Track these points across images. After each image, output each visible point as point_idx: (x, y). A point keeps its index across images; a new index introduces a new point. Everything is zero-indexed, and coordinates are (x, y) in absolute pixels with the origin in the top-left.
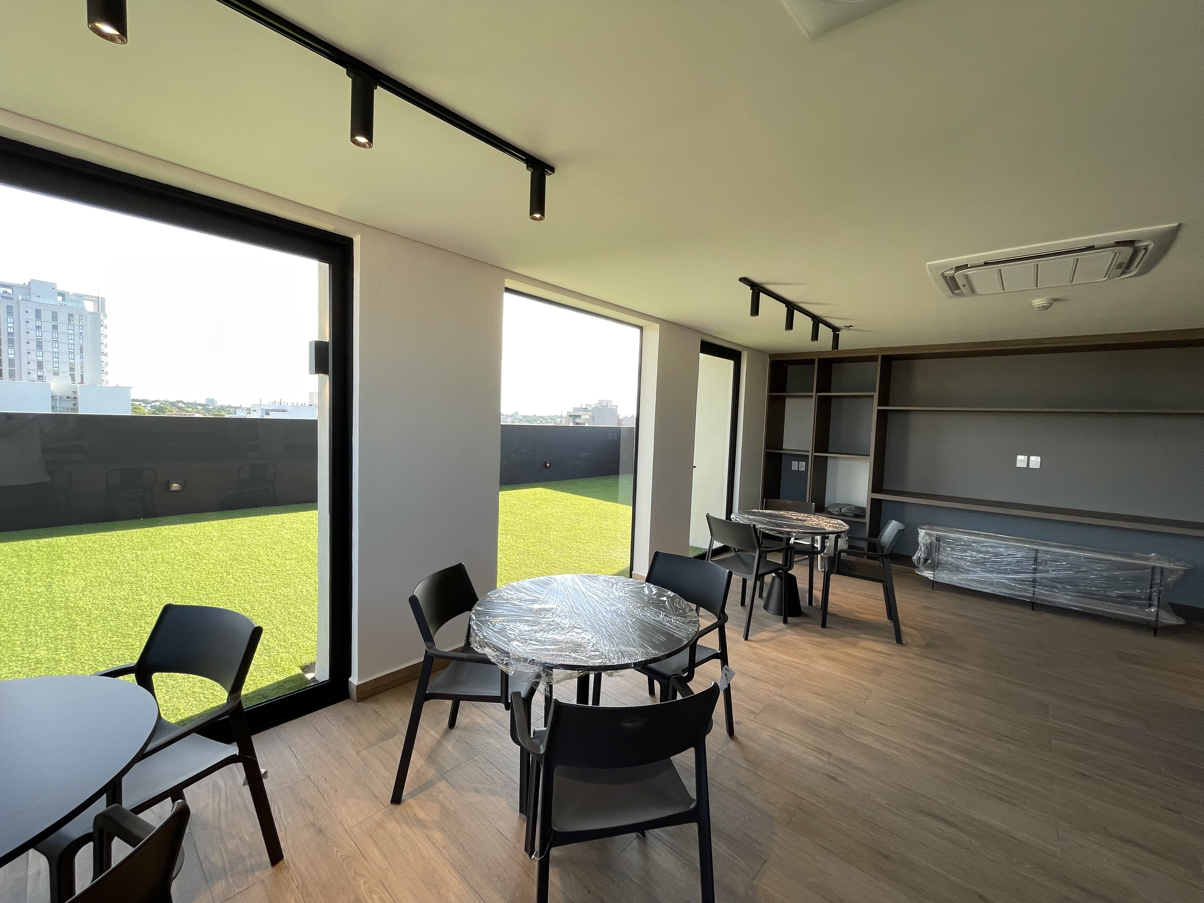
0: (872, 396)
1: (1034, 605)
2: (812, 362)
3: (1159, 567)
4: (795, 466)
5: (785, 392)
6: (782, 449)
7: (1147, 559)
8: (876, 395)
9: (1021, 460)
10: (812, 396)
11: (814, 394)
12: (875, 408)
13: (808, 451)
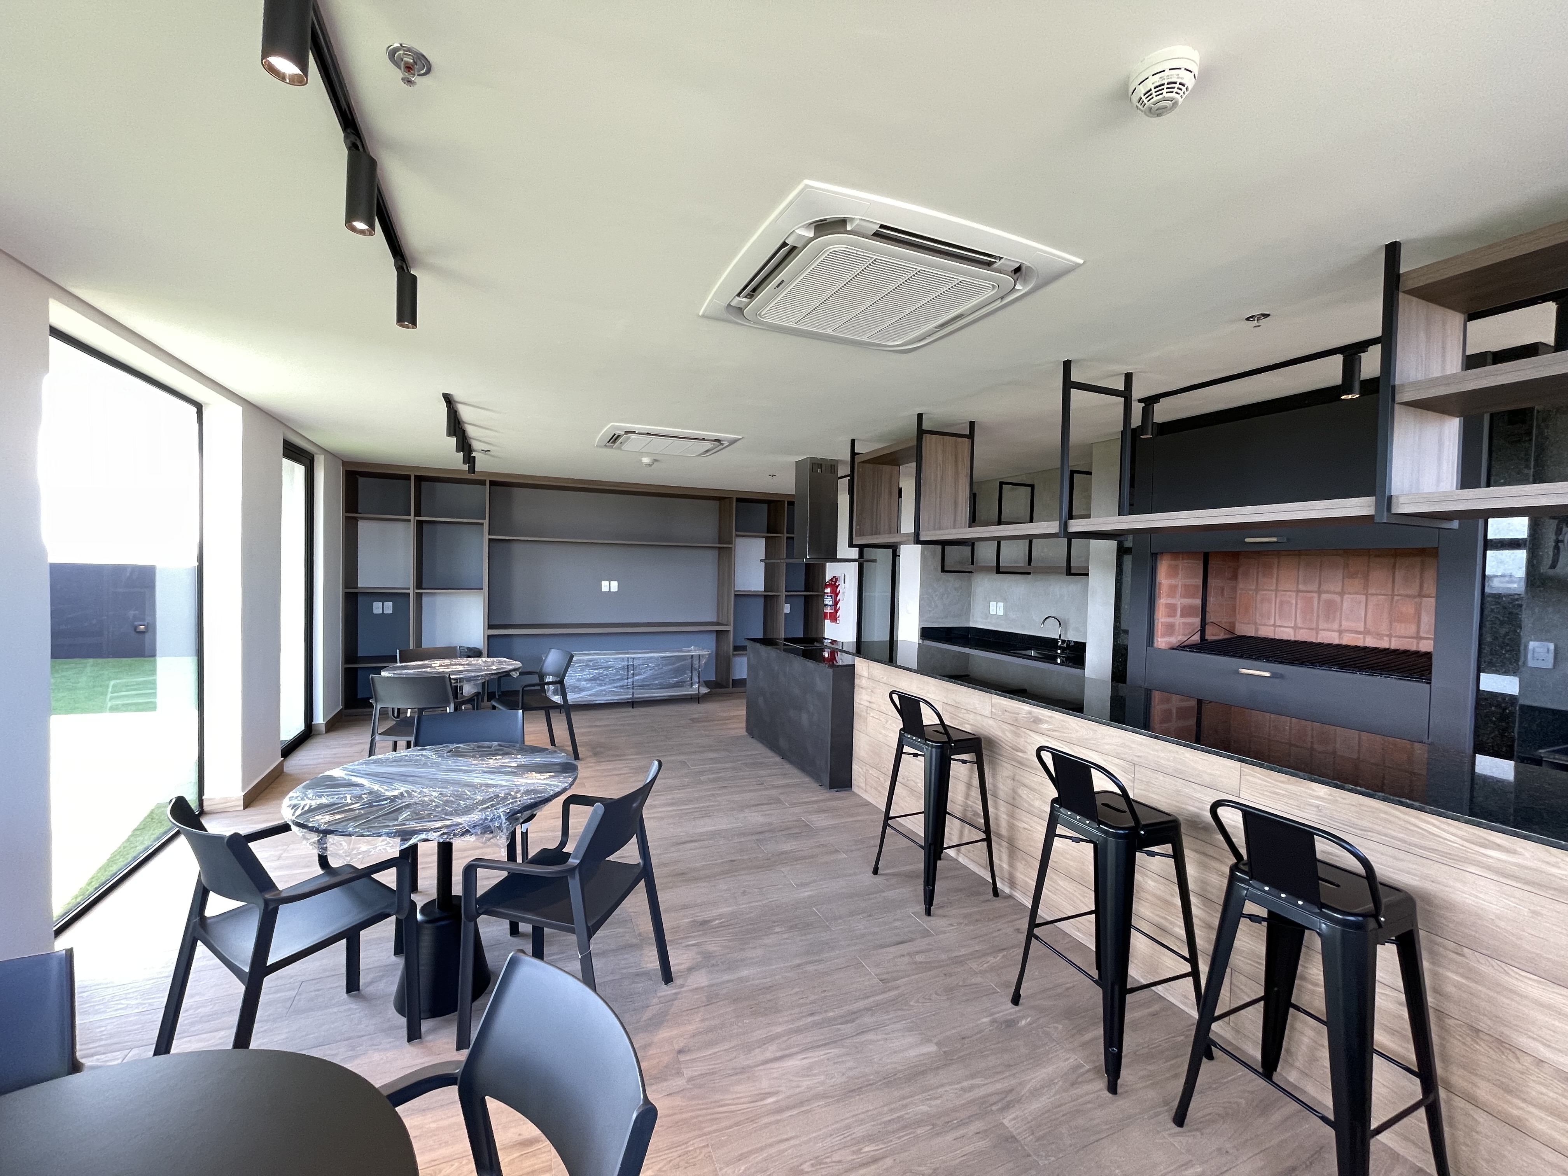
0: (482, 524)
1: (633, 704)
2: (408, 478)
3: (696, 655)
4: (378, 608)
5: (357, 512)
6: (357, 588)
7: (689, 651)
8: (486, 522)
9: (605, 586)
10: (409, 520)
11: (412, 517)
12: (486, 537)
13: (409, 589)
